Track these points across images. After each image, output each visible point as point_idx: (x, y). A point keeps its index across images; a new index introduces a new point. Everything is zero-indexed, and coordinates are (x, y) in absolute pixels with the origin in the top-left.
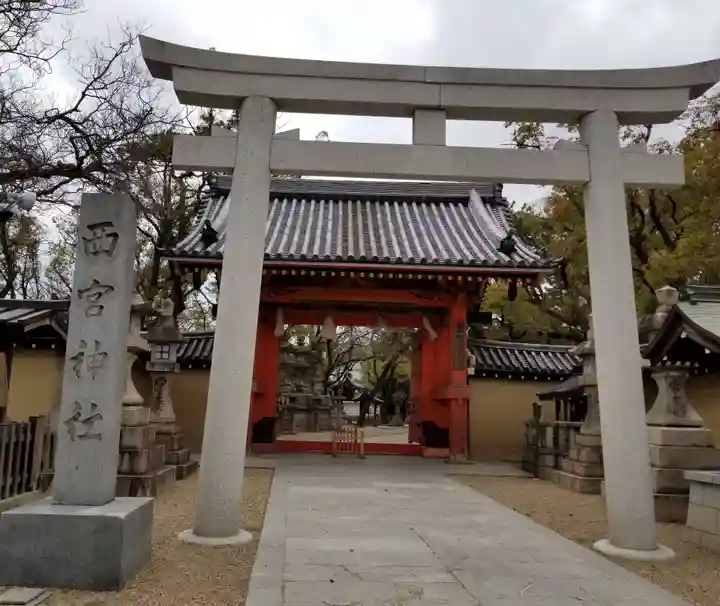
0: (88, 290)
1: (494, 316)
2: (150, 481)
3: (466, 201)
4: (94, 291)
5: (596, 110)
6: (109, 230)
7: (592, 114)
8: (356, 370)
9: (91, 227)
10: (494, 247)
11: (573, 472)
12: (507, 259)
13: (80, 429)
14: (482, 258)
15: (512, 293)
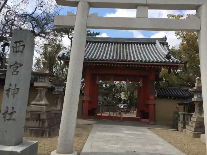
0: (13, 65)
1: (163, 79)
2: (48, 131)
3: (155, 44)
4: (16, 66)
5: (202, 5)
6: (22, 44)
7: (202, 6)
8: (122, 94)
9: (16, 42)
10: (164, 57)
11: (190, 130)
12: (168, 61)
13: (8, 117)
14: (160, 60)
15: (169, 72)
